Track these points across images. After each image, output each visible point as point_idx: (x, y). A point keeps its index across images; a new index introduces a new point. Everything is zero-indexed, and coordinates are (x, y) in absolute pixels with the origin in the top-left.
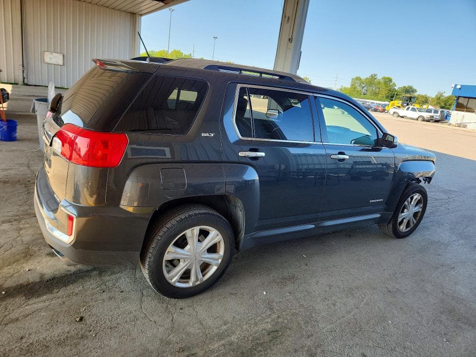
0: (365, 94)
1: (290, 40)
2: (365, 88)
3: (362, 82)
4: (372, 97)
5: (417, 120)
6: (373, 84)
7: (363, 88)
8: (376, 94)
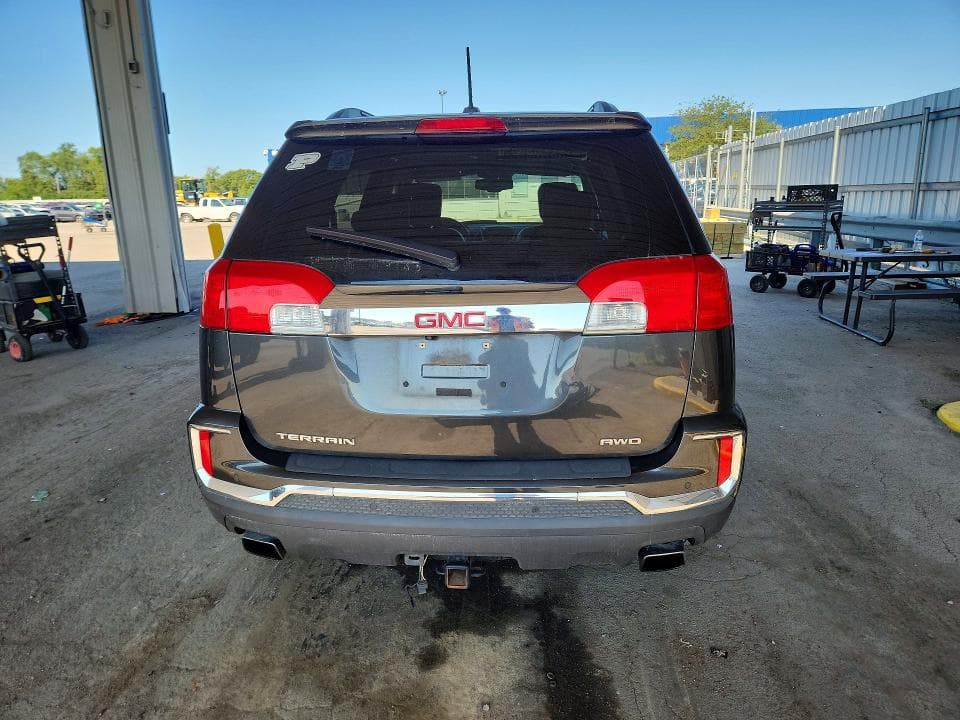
0: (62, 189)
1: (134, 67)
2: (58, 175)
3: (45, 164)
4: (85, 192)
5: (230, 221)
6: (72, 164)
7: (53, 175)
8: (89, 184)
